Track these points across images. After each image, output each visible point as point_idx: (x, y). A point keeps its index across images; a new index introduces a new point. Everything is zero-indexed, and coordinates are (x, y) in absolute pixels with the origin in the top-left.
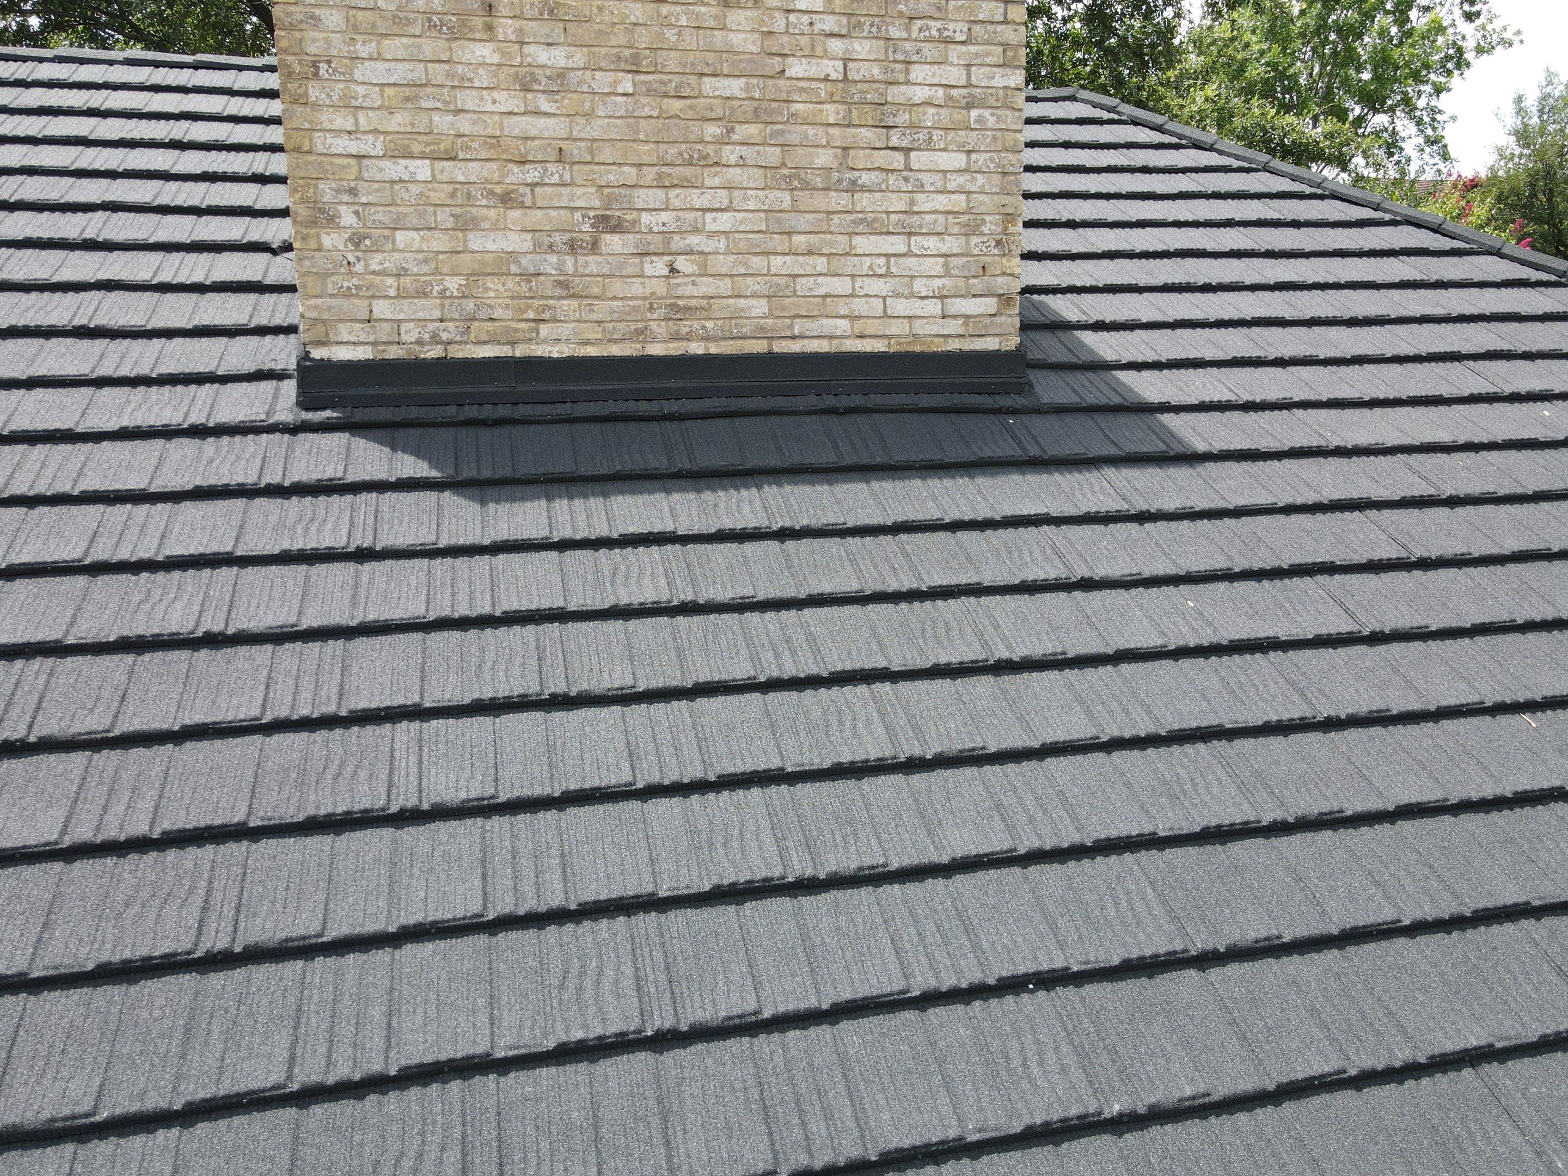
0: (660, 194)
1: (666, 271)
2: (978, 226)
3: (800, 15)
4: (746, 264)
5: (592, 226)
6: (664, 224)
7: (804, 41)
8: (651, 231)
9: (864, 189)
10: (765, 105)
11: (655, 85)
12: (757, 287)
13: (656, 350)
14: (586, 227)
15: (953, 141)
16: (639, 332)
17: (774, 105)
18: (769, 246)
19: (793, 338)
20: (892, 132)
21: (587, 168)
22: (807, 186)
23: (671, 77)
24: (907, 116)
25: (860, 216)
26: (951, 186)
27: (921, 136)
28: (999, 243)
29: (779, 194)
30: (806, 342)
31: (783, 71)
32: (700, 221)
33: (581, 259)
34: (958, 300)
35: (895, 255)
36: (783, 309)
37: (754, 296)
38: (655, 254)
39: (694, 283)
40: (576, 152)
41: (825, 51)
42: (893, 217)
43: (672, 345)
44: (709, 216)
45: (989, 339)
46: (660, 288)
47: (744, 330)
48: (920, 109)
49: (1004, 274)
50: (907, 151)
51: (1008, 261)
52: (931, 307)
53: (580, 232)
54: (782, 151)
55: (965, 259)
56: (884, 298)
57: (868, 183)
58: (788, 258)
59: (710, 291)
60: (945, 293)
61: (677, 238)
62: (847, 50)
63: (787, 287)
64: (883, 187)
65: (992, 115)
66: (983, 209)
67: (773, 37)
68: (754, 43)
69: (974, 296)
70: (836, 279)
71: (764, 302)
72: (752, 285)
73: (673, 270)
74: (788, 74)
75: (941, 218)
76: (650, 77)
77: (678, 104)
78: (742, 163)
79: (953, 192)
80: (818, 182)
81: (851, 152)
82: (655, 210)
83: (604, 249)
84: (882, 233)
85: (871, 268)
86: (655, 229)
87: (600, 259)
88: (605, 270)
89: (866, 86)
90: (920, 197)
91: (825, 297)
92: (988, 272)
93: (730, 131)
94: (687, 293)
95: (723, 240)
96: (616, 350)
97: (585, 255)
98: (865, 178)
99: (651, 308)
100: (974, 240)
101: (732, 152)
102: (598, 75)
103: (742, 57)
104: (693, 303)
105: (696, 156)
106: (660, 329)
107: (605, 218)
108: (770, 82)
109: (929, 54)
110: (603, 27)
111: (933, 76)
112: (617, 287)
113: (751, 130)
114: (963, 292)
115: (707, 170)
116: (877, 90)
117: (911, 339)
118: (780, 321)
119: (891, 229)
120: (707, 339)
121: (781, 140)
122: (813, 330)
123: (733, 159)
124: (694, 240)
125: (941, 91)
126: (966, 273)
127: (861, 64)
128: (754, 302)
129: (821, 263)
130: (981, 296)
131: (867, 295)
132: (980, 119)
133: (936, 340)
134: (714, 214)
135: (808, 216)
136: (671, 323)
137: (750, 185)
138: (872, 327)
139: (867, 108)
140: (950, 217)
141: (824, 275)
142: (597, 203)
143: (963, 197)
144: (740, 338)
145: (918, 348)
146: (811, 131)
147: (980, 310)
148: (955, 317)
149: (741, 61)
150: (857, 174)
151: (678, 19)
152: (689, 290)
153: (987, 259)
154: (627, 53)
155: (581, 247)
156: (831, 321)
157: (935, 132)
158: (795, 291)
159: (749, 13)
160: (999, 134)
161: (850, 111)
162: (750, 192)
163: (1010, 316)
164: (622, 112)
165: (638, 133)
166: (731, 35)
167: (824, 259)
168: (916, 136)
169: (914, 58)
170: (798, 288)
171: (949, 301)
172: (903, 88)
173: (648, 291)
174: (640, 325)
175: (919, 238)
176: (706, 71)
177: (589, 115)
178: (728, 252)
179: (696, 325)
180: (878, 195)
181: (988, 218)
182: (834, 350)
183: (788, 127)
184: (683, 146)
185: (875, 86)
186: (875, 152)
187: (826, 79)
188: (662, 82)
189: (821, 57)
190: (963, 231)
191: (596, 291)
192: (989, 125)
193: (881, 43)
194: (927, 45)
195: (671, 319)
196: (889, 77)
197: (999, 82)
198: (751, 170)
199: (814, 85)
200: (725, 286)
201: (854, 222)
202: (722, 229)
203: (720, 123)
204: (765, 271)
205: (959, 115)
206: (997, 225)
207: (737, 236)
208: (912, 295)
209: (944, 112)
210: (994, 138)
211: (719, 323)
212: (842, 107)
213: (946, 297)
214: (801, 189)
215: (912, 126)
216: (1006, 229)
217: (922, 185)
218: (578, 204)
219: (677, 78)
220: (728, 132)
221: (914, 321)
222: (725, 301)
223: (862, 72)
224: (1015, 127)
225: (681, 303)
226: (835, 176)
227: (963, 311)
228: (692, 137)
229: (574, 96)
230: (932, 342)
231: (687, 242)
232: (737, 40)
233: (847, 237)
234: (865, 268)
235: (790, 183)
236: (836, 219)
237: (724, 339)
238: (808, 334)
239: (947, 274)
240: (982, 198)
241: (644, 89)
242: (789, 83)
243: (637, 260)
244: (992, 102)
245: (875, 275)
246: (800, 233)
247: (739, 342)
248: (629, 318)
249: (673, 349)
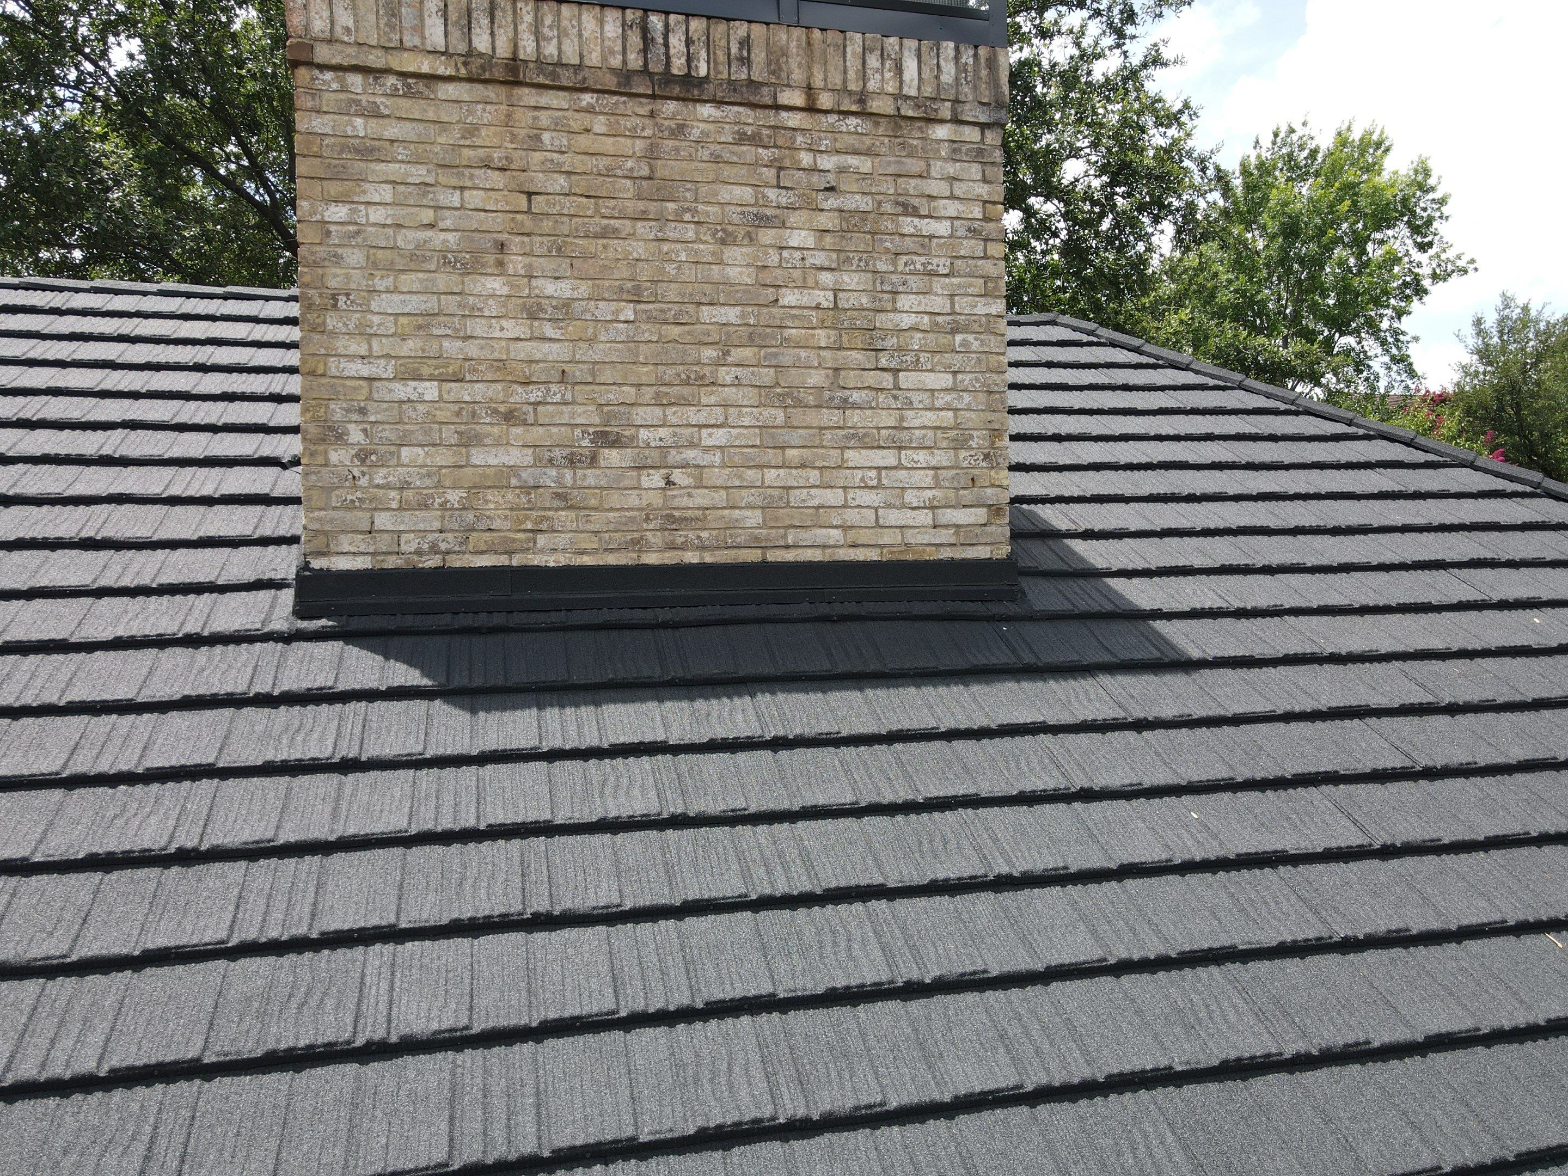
0: (658, 411)
1: (662, 484)
2: (966, 441)
3: (792, 251)
4: (740, 477)
5: (592, 441)
6: (661, 439)
7: (797, 274)
8: (648, 446)
9: (855, 406)
10: (760, 330)
11: (655, 314)
12: (751, 498)
13: (651, 559)
14: (586, 443)
15: (939, 363)
16: (634, 542)
17: (768, 330)
18: (764, 460)
19: (787, 547)
20: (881, 354)
21: (588, 388)
22: (800, 404)
23: (670, 306)
24: (895, 340)
25: (852, 431)
26: (938, 404)
27: (908, 358)
28: (986, 456)
29: (773, 411)
30: (800, 551)
31: (777, 300)
32: (696, 436)
33: (580, 473)
34: (948, 510)
35: (886, 468)
36: (777, 519)
37: (749, 507)
38: (652, 467)
39: (690, 495)
40: (578, 373)
41: (817, 283)
42: (883, 432)
43: (667, 555)
44: (705, 432)
45: (980, 548)
46: (656, 499)
47: (738, 540)
48: (908, 334)
49: (993, 485)
50: (895, 371)
51: (997, 473)
52: (922, 517)
53: (580, 447)
54: (776, 372)
55: (954, 472)
56: (876, 509)
57: (859, 401)
58: (782, 471)
59: (705, 502)
60: (936, 503)
61: (673, 452)
62: (836, 282)
63: (781, 498)
64: (873, 404)
65: (976, 339)
66: (970, 425)
67: (767, 270)
68: (749, 276)
69: (964, 506)
70: (828, 491)
71: (758, 513)
72: (746, 496)
73: (669, 483)
74: (781, 303)
75: (930, 433)
76: (651, 306)
77: (677, 330)
78: (737, 383)
79: (941, 410)
80: (811, 400)
81: (842, 373)
82: (652, 426)
83: (602, 463)
84: (873, 448)
85: (862, 479)
86: (653, 444)
87: (598, 472)
88: (603, 483)
89: (856, 313)
90: (909, 414)
91: (818, 508)
92: (978, 484)
93: (726, 353)
94: (683, 505)
95: (718, 454)
96: (612, 560)
97: (584, 468)
98: (856, 396)
99: (647, 519)
100: (963, 454)
101: (728, 374)
102: (601, 304)
103: (737, 288)
104: (689, 513)
105: (693, 376)
106: (655, 539)
107: (604, 434)
108: (764, 310)
109: (914, 285)
110: (607, 263)
111: (919, 304)
112: (615, 499)
113: (747, 353)
114: (953, 503)
115: (703, 390)
116: (866, 317)
117: (903, 548)
118: (773, 531)
119: (882, 444)
120: (702, 548)
121: (774, 362)
122: (805, 540)
123: (728, 380)
124: (690, 455)
125: (926, 318)
126: (956, 485)
127: (850, 294)
128: (748, 513)
129: (814, 476)
130: (971, 506)
131: (858, 506)
132: (965, 343)
133: (928, 549)
134: (710, 430)
135: (800, 431)
136: (666, 533)
137: (745, 403)
138: (865, 536)
139: (857, 333)
140: (939, 432)
141: (817, 487)
142: (597, 420)
143: (951, 414)
144: (735, 547)
145: (910, 557)
146: (803, 354)
147: (972, 520)
148: (946, 526)
149: (737, 292)
150: (848, 393)
151: (677, 255)
152: (685, 502)
153: (976, 472)
154: (629, 285)
155: (580, 461)
156: (824, 531)
157: (922, 355)
158: (788, 502)
159: (744, 250)
160: (983, 356)
161: (841, 336)
162: (745, 410)
163: (1000, 525)
164: (623, 338)
165: (637, 356)
166: (728, 269)
167: (817, 472)
168: (904, 359)
169: (901, 289)
170: (792, 499)
171: (940, 511)
172: (891, 315)
173: (645, 503)
174: (636, 535)
175: (909, 452)
176: (704, 300)
177: (592, 341)
178: (723, 466)
179: (691, 535)
180: (869, 412)
181: (975, 433)
182: (827, 559)
183: (782, 350)
184: (681, 368)
185: (864, 313)
186: (865, 373)
187: (818, 307)
188: (661, 311)
189: (812, 288)
190: (952, 445)
191: (593, 502)
192: (974, 348)
193: (869, 275)
194: (912, 277)
195: (667, 529)
196: (877, 305)
197: (981, 310)
198: (746, 389)
199: (806, 312)
200: (720, 497)
201: (846, 437)
202: (717, 443)
203: (716, 347)
204: (759, 484)
205: (944, 340)
206: (984, 439)
207: (732, 450)
208: (903, 506)
209: (929, 336)
210: (979, 360)
211: (714, 533)
212: (832, 332)
213: (937, 507)
214: (794, 407)
215: (900, 349)
216: (993, 443)
217: (911, 403)
218: (579, 421)
219: (676, 307)
220: (724, 354)
221: (905, 531)
222: (720, 512)
223: (852, 301)
224: (997, 350)
225: (677, 514)
226: (827, 394)
227: (954, 521)
228: (690, 360)
229: (578, 323)
230: (924, 551)
231: (684, 456)
232: (733, 273)
233: (839, 451)
234: (857, 480)
235: (784, 401)
236: (828, 435)
237: (719, 548)
238: (801, 543)
239: (937, 486)
240: (968, 414)
241: (644, 317)
242: (782, 311)
243: (635, 473)
244: (976, 327)
245: (867, 487)
246: (793, 447)
247: (733, 552)
248: (625, 528)
249: (670, 558)
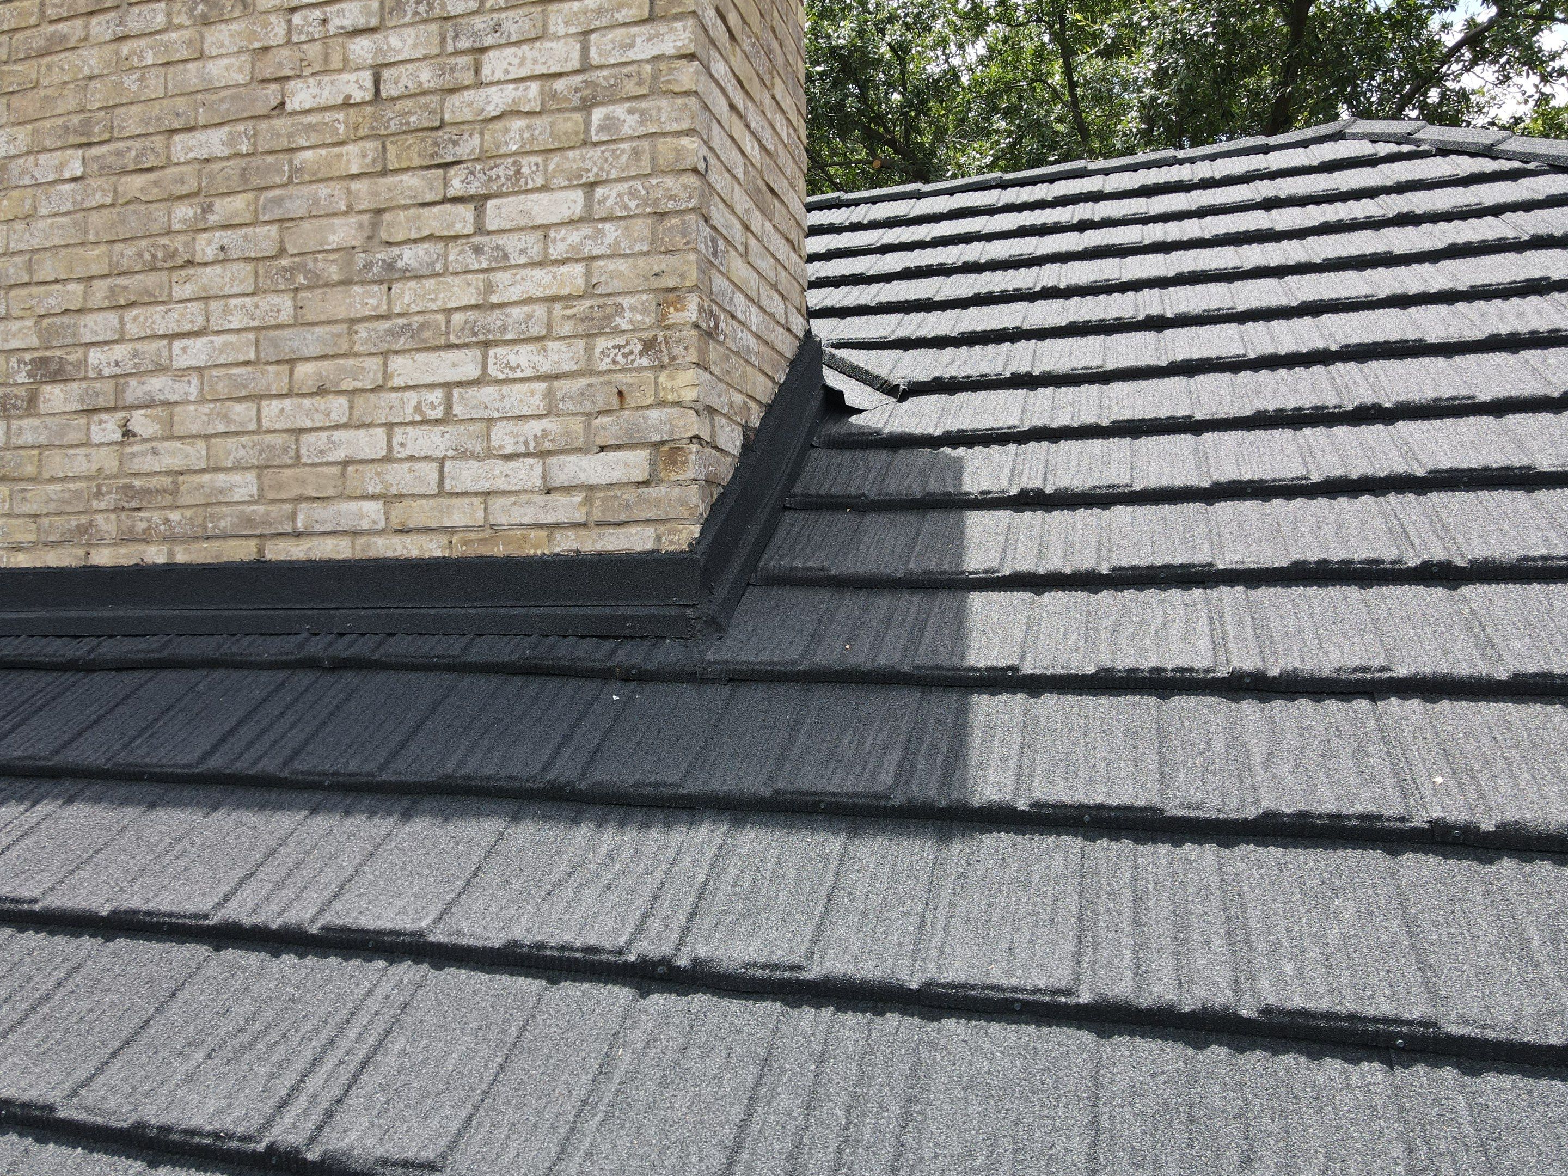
0: (112, 318)
1: (117, 436)
2: (608, 318)
3: (306, 12)
4: (226, 417)
5: (30, 374)
6: (117, 364)
7: (313, 51)
8: (100, 377)
9: (409, 275)
10: (256, 162)
11: (110, 159)
12: (242, 452)
13: (103, 558)
14: (22, 378)
15: (559, 170)
16: (82, 530)
17: (270, 159)
18: (259, 386)
19: (297, 535)
20: (452, 171)
21: (23, 292)
22: (318, 283)
23: (130, 143)
24: (476, 140)
25: (401, 321)
26: (557, 251)
27: (501, 171)
28: (649, 345)
29: (275, 299)
30: (316, 541)
31: (283, 104)
32: (165, 353)
33: (15, 423)
34: (572, 458)
35: (460, 384)
36: (280, 486)
37: (238, 467)
38: (106, 410)
39: (155, 452)
40: (12, 270)
41: (345, 60)
42: (457, 318)
43: (123, 550)
44: (178, 345)
45: (633, 530)
46: (107, 460)
47: (222, 524)
48: (498, 125)
49: (663, 403)
50: (479, 201)
51: (671, 377)
52: (522, 474)
53: (16, 384)
54: (281, 230)
55: (583, 382)
56: (442, 461)
57: (414, 264)
58: (287, 402)
59: (176, 462)
60: (547, 445)
61: (133, 382)
62: (379, 51)
63: (286, 450)
64: (439, 267)
65: (631, 112)
66: (616, 285)
67: (270, 56)
68: (240, 69)
69: (602, 449)
70: (362, 432)
71: (251, 477)
72: (234, 450)
73: (127, 433)
74: (289, 107)
75: (540, 311)
76: (104, 149)
77: (139, 181)
78: (224, 257)
79: (564, 262)
80: (334, 272)
81: (387, 217)
82: (106, 343)
83: (43, 408)
84: (437, 348)
85: (418, 409)
86: (106, 372)
87: (36, 422)
88: (43, 439)
89: (409, 103)
90: (501, 277)
91: (345, 463)
92: (631, 401)
93: (207, 209)
94: (146, 468)
95: (195, 381)
96: (53, 559)
97: (20, 418)
98: (409, 257)
99: (99, 494)
100: (602, 343)
101: (209, 243)
102: (42, 158)
103: (223, 94)
104: (154, 482)
105: (160, 255)
106: (107, 525)
107: (44, 361)
108: (263, 125)
109: (513, 28)
110: (49, 92)
111: (522, 64)
112: (57, 464)
113: (237, 205)
114: (580, 443)
115: (175, 275)
116: (426, 105)
117: (488, 533)
118: (274, 508)
119: (453, 340)
120: (171, 539)
121: (277, 214)
122: (324, 522)
123: (211, 253)
124: (157, 385)
125: (534, 88)
126: (587, 406)
127: (402, 68)
128: (236, 478)
129: (338, 407)
130: (618, 447)
131: (411, 458)
132: (609, 124)
133: (533, 534)
134: (185, 342)
135: (318, 330)
136: (123, 515)
137: (236, 290)
138: (420, 513)
139: (410, 139)
140: (557, 306)
141: (345, 426)
142: (34, 341)
143: (579, 268)
144: (217, 537)
145: (499, 550)
146: (323, 191)
147: (617, 475)
148: (568, 489)
149: (222, 101)
150: (396, 251)
151: (141, 58)
152: (149, 463)
153: (624, 379)
154: (76, 120)
155: (15, 407)
156: (353, 506)
157: (524, 161)
158: (298, 457)
159: (234, 26)
160: (645, 144)
161: (384, 147)
162: (233, 302)
163: (678, 483)
164: (68, 206)
165: (86, 233)
166: (210, 65)
167: (343, 401)
168: (493, 173)
169: (489, 41)
170: (303, 451)
171: (554, 460)
172: (468, 95)
173: (94, 467)
174: (84, 519)
175: (501, 351)
176: (176, 125)
177: (29, 218)
178: (202, 401)
179: (156, 517)
180: (430, 283)
181: (626, 301)
182: (358, 555)
183: (291, 190)
184: (144, 243)
185: (422, 100)
186: (425, 211)
187: (347, 104)
188: (118, 153)
189: (340, 71)
190: (581, 330)
191: (30, 470)
192: (626, 131)
193: (434, 27)
194: (511, 14)
195: (123, 509)
196: (448, 81)
197: (643, 51)
198: (236, 267)
199: (328, 117)
200: (195, 454)
201: (391, 333)
202: (194, 363)
203: (195, 200)
204: (253, 426)
205: (571, 123)
206: (644, 311)
207: (215, 372)
208: (489, 454)
209: (537, 121)
210: (636, 153)
211: (189, 513)
212: (371, 145)
213: (549, 453)
214: (309, 288)
215: (484, 157)
216: (664, 316)
217: (506, 256)
218: (14, 344)
219: (137, 144)
220: (204, 211)
221: (492, 501)
222: (197, 479)
223: (404, 81)
224: (675, 127)
225: (137, 483)
226: (360, 258)
227: (583, 478)
228: (155, 228)
229: (15, 193)
230: (525, 538)
231: (147, 388)
232: (217, 70)
233: (379, 360)
234: (409, 410)
235: (291, 280)
236: (362, 331)
237: (195, 539)
238: (318, 528)
239: (551, 412)
240: (612, 265)
241: (96, 167)
242: (289, 121)
243: (83, 421)
244: (631, 88)
245: (424, 422)
246: (307, 359)
247: (215, 545)
248: (69, 509)
249: (124, 556)
